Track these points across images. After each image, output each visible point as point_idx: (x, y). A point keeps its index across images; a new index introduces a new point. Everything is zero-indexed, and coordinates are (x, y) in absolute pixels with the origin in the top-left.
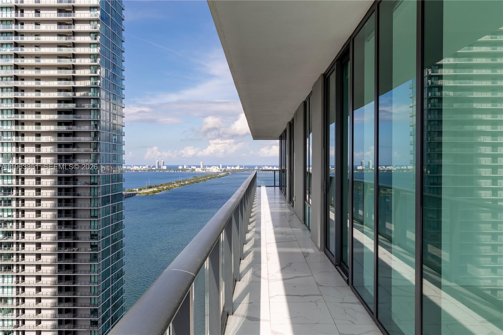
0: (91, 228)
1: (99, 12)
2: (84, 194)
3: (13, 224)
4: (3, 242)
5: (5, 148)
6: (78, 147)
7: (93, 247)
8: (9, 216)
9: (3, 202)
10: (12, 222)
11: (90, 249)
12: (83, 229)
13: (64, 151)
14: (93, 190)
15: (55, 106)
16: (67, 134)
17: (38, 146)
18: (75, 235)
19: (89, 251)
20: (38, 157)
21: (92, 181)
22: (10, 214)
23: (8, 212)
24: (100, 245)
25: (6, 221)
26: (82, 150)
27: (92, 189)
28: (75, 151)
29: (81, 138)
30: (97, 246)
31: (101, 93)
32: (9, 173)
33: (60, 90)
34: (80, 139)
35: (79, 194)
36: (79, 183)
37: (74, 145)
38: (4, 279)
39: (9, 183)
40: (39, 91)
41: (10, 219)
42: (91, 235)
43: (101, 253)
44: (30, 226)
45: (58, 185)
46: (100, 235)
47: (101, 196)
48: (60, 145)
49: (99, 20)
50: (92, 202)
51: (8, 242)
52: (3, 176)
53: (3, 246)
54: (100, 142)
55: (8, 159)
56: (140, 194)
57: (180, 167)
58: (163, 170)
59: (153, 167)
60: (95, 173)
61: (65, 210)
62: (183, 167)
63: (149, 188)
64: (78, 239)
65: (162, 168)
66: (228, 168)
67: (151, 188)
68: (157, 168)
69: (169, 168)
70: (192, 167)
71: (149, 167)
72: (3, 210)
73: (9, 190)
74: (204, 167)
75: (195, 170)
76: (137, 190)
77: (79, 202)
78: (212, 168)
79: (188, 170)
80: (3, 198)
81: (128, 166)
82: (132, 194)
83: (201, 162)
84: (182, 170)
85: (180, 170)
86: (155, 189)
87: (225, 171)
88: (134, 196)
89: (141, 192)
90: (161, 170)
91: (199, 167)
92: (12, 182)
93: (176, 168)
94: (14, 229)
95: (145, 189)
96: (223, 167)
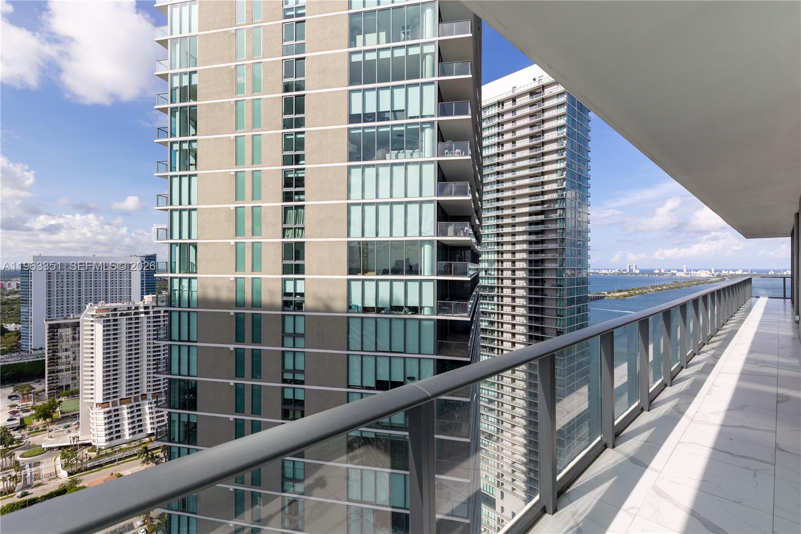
0: (557, 326)
1: (565, 130)
2: (551, 295)
3: (495, 316)
5: (490, 256)
6: (546, 253)
8: (493, 309)
10: (494, 314)
12: (550, 325)
13: (534, 257)
15: (526, 219)
16: (537, 242)
17: (513, 253)
18: (543, 330)
20: (514, 262)
21: (558, 283)
22: (493, 307)
23: (491, 306)
26: (549, 256)
27: (558, 291)
28: (543, 257)
31: (566, 203)
32: (493, 275)
34: (548, 246)
35: (546, 294)
36: (546, 285)
37: (542, 251)
39: (492, 283)
40: (515, 208)
41: (493, 311)
42: (557, 332)
44: (507, 319)
45: (529, 285)
47: (566, 298)
48: (530, 252)
50: (558, 302)
51: (491, 329)
53: (488, 332)
54: (565, 248)
55: (492, 264)
56: (609, 297)
57: (657, 271)
58: (636, 274)
59: (623, 271)
60: (561, 276)
61: (535, 307)
62: (660, 271)
63: (619, 292)
64: (545, 334)
65: (634, 271)
66: (724, 272)
67: (621, 291)
68: (628, 271)
69: (642, 272)
70: (672, 271)
71: (619, 270)
72: (488, 304)
73: (492, 288)
74: (688, 270)
75: (675, 274)
76: (606, 293)
77: (547, 302)
78: (700, 272)
79: (667, 274)
80: (488, 295)
81: (595, 270)
82: (599, 297)
83: (685, 266)
84: (659, 274)
85: (656, 274)
86: (626, 293)
87: (719, 276)
88: (601, 299)
89: (610, 295)
90: (633, 274)
91: (682, 271)
92: (494, 282)
93: (651, 272)
94: (496, 320)
95: (614, 292)
96: (716, 271)
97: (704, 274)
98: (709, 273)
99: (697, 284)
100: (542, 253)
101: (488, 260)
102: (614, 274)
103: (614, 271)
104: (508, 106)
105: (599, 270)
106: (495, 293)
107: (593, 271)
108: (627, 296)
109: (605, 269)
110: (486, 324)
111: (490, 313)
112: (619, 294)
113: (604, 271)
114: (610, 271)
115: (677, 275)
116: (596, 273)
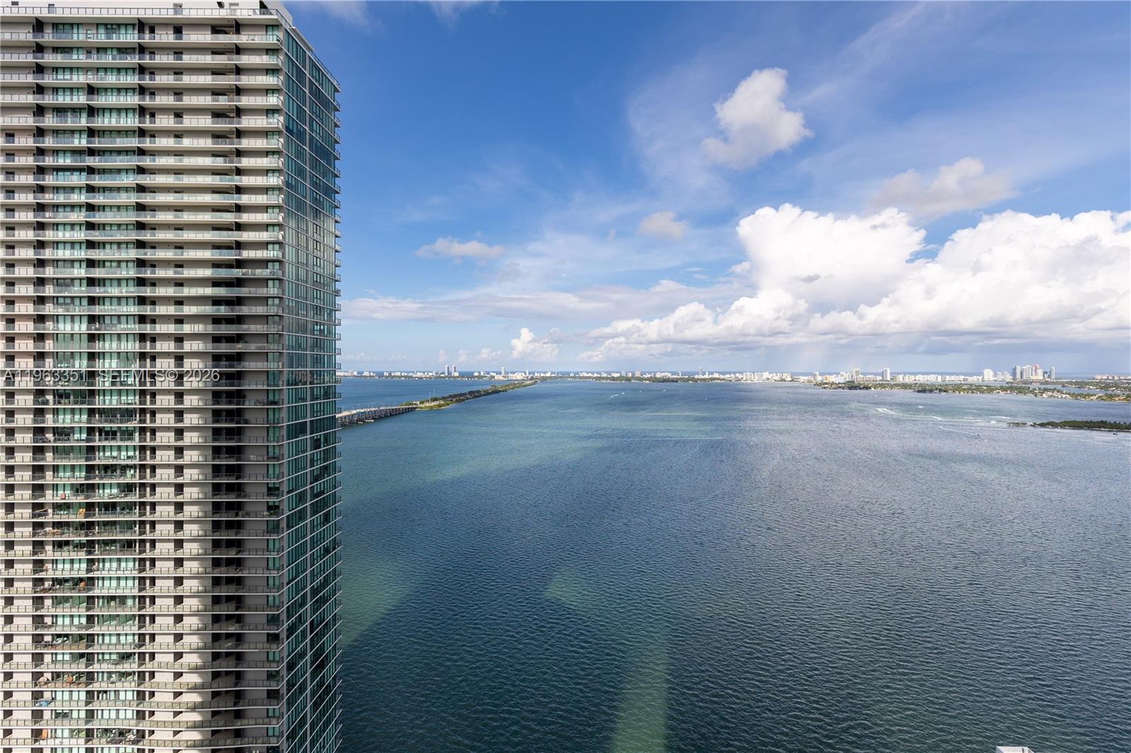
0: (268, 477)
1: (281, 119)
2: (256, 421)
3: (135, 472)
4: (120, 502)
5: (123, 344)
6: (245, 342)
7: (273, 509)
8: (129, 457)
9: (118, 434)
10: (134, 467)
11: (266, 513)
12: (254, 480)
13: (224, 348)
14: (272, 414)
15: (207, 272)
16: (230, 321)
17: (179, 339)
18: (242, 490)
19: (265, 517)
20: (179, 358)
21: (271, 398)
22: (131, 453)
23: (127, 451)
24: (285, 506)
25: (125, 466)
26: (252, 347)
27: (269, 412)
28: (240, 349)
29: (251, 326)
30: (277, 507)
31: (285, 251)
32: (130, 385)
33: (216, 246)
34: (249, 328)
35: (246, 420)
36: (247, 402)
37: (239, 338)
38: (120, 564)
39: (130, 402)
40: (181, 248)
41: (129, 462)
42: (269, 489)
43: (285, 519)
44: (165, 475)
45: (213, 405)
46: (285, 488)
47: (285, 424)
48: (216, 339)
49: (282, 131)
50: (271, 434)
51: (127, 502)
52: (120, 390)
53: (118, 508)
54: (285, 333)
55: (129, 362)
56: (421, 408)
57: (476, 374)
58: (455, 377)
59: (441, 374)
60: (274, 385)
61: (226, 447)
62: (480, 373)
63: (434, 401)
64: (245, 497)
65: (453, 374)
66: (536, 375)
67: (437, 400)
68: (446, 374)
69: (462, 375)
70: (491, 374)
71: (436, 373)
72: (119, 448)
73: (128, 413)
74: (506, 373)
75: (494, 377)
76: (418, 403)
77: (248, 434)
78: (516, 374)
79: (486, 377)
80: (119, 428)
81: (408, 372)
82: (409, 408)
83: (503, 368)
84: (477, 377)
85: (475, 377)
86: (442, 402)
87: (532, 378)
88: (412, 411)
89: (422, 406)
90: (451, 377)
91: (500, 374)
92: (132, 401)
93: (470, 375)
94: (137, 480)
95: (428, 401)
96: (530, 374)
97: (519, 376)
98: (524, 375)
99: (513, 389)
100: (238, 342)
101: (119, 353)
102: (430, 378)
103: (430, 374)
104: (166, 37)
105: (413, 372)
106: (134, 424)
107: (406, 374)
108: (442, 405)
109: (420, 372)
110: (115, 491)
111: (124, 468)
112: (433, 404)
113: (419, 375)
114: (426, 374)
115: (496, 378)
116: (410, 377)
